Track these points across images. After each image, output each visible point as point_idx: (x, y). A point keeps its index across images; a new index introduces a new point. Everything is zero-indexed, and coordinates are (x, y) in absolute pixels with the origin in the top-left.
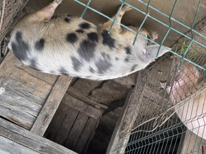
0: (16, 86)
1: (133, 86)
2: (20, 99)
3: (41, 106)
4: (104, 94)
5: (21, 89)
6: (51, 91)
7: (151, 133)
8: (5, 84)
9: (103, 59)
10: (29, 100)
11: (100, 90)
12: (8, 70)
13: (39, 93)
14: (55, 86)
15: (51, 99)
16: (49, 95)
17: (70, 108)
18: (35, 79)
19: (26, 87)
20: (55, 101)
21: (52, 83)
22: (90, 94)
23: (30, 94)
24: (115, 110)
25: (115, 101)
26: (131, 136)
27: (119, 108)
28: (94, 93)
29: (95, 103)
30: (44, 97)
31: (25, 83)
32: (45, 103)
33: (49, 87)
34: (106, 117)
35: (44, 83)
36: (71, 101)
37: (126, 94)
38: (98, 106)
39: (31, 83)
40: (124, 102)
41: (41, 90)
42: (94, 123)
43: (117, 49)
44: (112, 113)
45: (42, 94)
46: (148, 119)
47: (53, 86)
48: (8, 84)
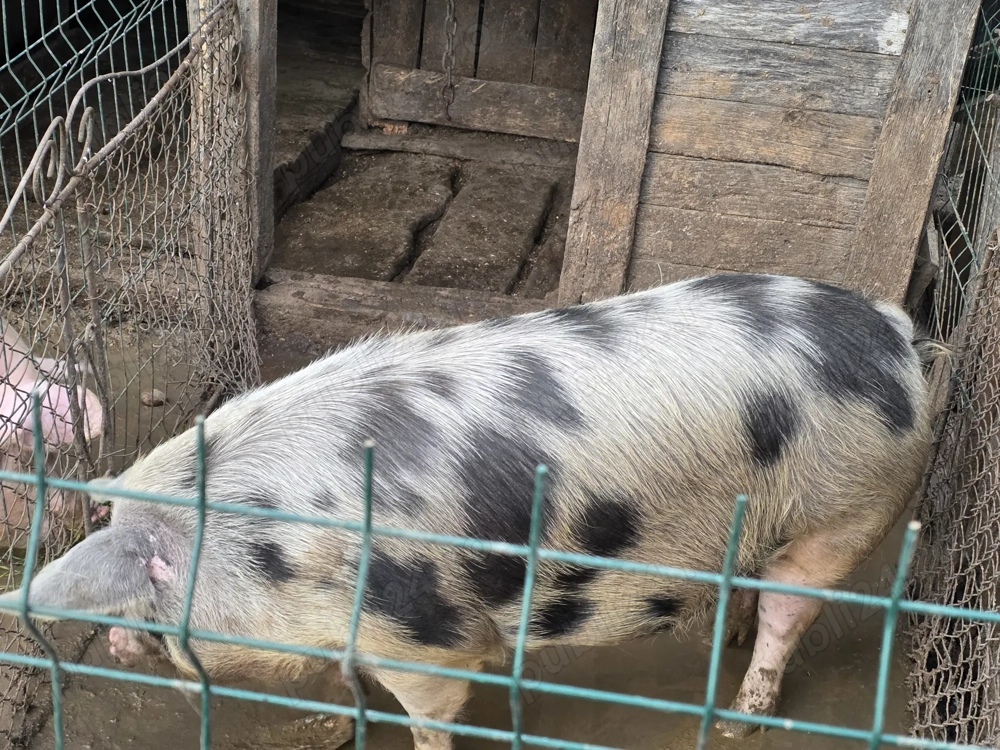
0: (829, 85)
1: (261, 284)
2: (789, 24)
3: (679, 26)
4: (385, 200)
5: (801, 80)
6: (654, 120)
7: (89, 73)
8: (884, 76)
9: (407, 478)
10: (743, 36)
11: (413, 214)
12: (893, 149)
13: (706, 88)
14: (641, 154)
15: (641, 78)
16: (658, 97)
17: (529, 74)
18: (749, 152)
19: (783, 97)
20: (615, 77)
21: (660, 162)
22: (454, 180)
23: (751, 67)
24: (305, 141)
25: (323, 184)
26: (184, 32)
27: (291, 157)
28: (438, 192)
29: (417, 145)
30: (676, 78)
31: (790, 116)
32: (665, 51)
33: (669, 137)
34: (338, 94)
35: (701, 147)
36: (535, 114)
37: (281, 239)
38: (393, 135)
39: (764, 125)
40: (278, 193)
41: (705, 108)
42: (382, 43)
43: (341, 560)
44: (319, 123)
45: (694, 88)
46: (128, 143)
47: (651, 150)
48: (870, 80)
